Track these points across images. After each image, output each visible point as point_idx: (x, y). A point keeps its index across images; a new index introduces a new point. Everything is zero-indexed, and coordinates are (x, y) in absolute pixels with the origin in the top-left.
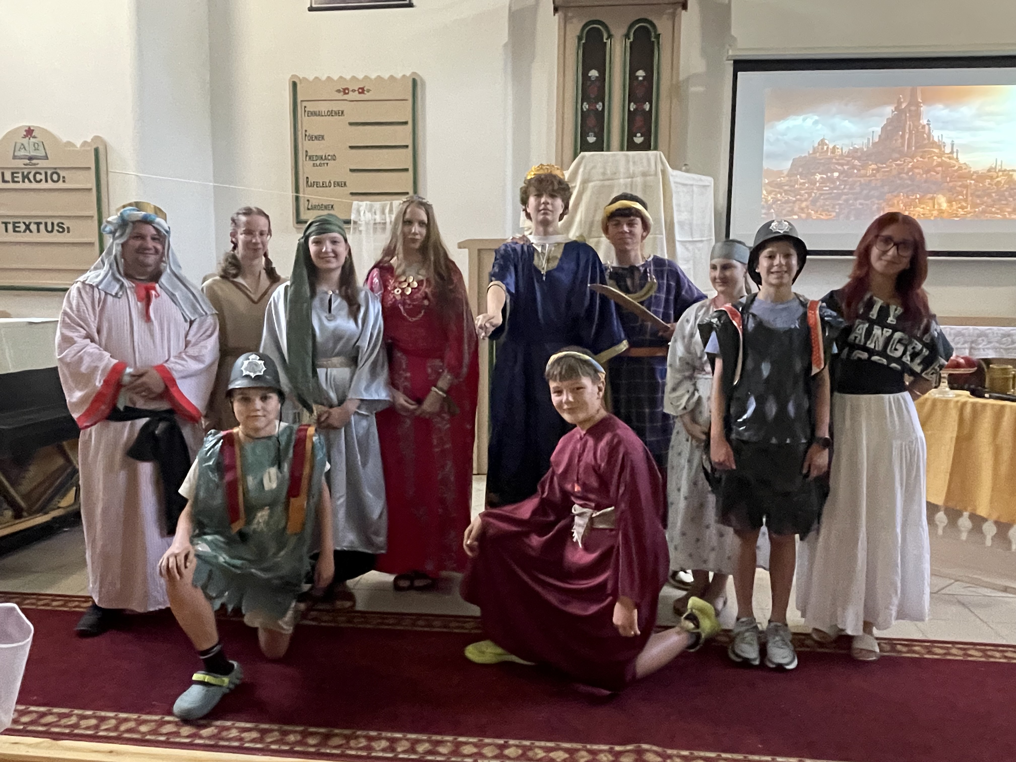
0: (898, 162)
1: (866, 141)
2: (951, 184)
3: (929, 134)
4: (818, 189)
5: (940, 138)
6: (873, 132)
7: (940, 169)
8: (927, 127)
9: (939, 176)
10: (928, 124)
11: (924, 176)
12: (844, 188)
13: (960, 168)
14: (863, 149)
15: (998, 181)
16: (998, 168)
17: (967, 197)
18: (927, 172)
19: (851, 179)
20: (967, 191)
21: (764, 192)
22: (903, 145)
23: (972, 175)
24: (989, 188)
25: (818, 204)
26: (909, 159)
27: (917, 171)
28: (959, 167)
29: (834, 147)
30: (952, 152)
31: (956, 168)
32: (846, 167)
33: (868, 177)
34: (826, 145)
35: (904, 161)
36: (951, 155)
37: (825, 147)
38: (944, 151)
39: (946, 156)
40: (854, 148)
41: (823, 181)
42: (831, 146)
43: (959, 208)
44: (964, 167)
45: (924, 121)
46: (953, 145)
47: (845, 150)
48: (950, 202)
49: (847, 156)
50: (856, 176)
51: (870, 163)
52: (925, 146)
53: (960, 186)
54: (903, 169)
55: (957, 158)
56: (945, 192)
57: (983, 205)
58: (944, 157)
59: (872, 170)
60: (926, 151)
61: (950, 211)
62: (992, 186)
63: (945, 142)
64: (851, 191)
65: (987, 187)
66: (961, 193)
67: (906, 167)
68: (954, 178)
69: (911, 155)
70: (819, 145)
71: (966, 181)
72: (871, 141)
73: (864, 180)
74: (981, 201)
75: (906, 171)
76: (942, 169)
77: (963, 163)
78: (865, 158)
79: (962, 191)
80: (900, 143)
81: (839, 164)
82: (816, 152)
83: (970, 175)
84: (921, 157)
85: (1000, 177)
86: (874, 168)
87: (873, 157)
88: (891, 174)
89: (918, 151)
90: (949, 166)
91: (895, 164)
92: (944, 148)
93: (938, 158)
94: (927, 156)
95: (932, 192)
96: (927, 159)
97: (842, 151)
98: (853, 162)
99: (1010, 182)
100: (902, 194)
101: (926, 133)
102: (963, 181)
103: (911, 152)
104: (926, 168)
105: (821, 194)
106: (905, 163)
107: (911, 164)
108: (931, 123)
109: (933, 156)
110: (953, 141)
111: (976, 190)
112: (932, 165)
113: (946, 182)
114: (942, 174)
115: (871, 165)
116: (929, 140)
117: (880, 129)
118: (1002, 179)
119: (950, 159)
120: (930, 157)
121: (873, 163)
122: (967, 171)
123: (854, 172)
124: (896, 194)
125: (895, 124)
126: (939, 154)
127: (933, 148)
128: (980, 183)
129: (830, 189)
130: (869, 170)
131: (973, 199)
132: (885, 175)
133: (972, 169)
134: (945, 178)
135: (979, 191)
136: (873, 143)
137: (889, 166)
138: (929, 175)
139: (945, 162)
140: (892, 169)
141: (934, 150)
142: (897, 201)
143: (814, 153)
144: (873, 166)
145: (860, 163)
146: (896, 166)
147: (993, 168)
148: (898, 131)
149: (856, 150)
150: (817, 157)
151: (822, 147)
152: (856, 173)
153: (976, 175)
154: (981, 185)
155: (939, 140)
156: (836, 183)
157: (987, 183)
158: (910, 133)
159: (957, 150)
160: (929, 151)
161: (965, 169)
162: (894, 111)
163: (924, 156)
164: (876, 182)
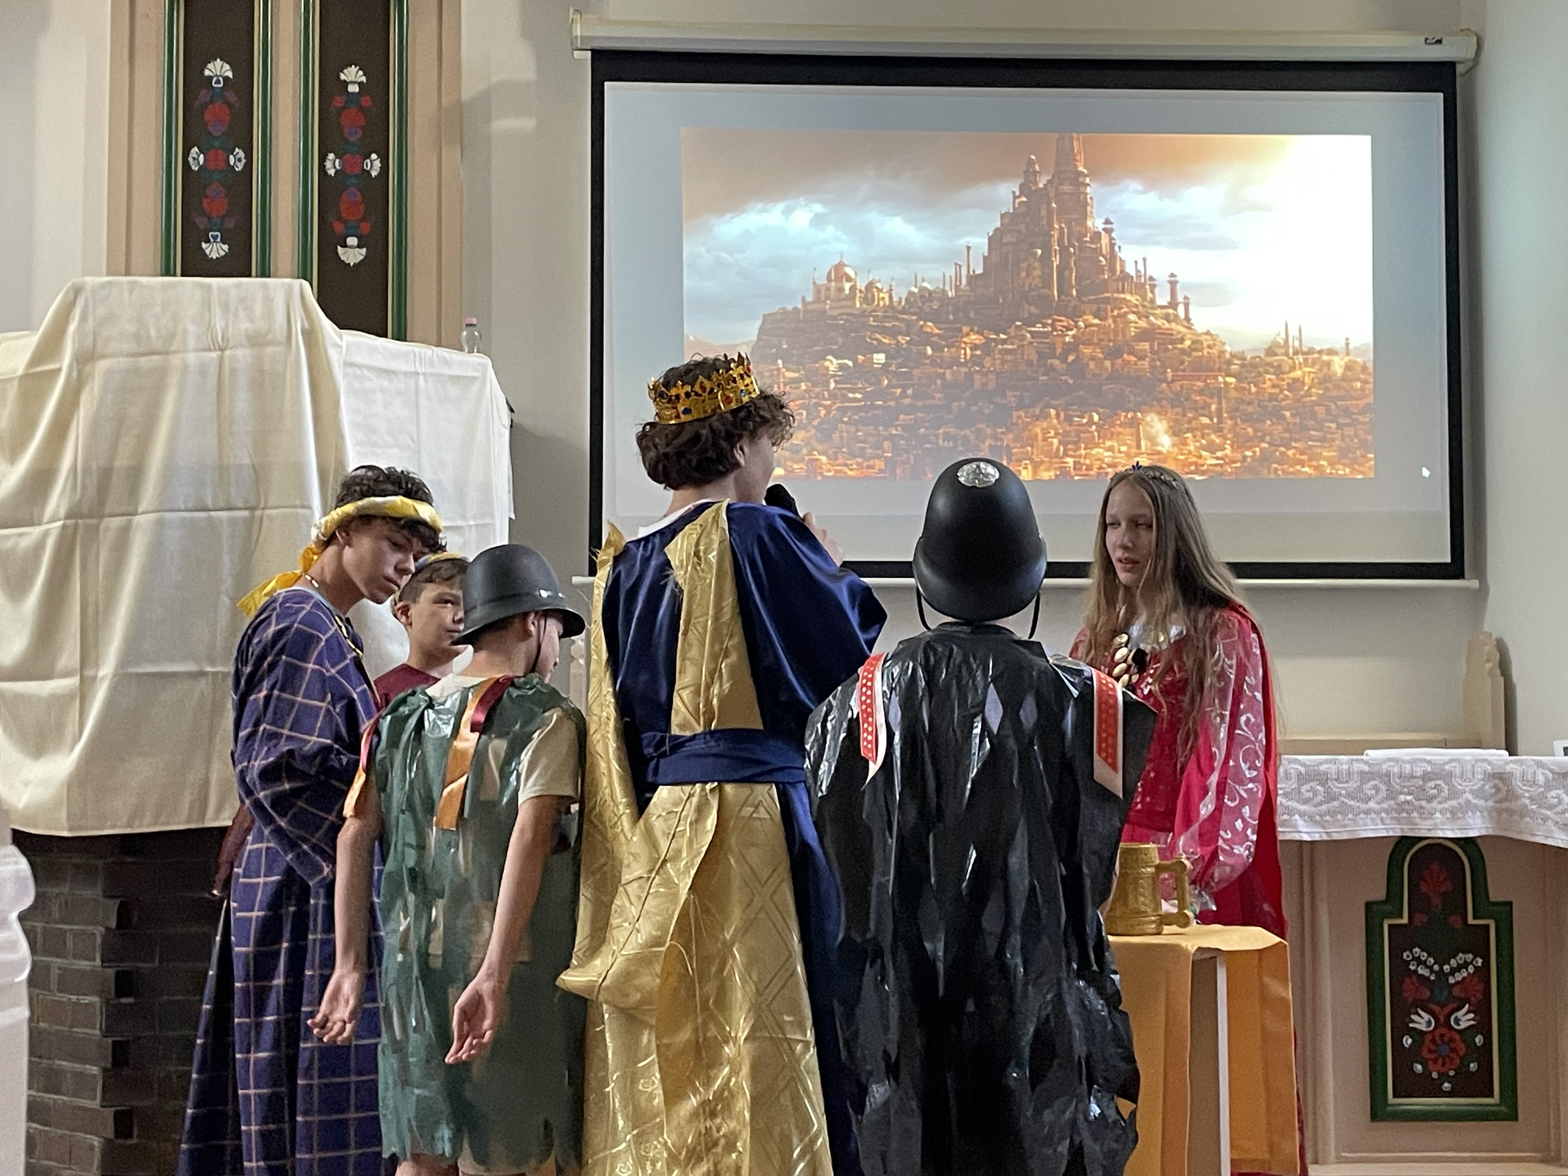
0: (1039, 328)
1: (951, 272)
2: (1177, 386)
3: (1112, 257)
4: (832, 396)
5: (1141, 267)
6: (968, 248)
7: (1146, 346)
8: (1105, 238)
9: (1145, 364)
10: (1108, 231)
11: (1108, 363)
12: (903, 395)
13: (1197, 344)
14: (944, 291)
15: (1295, 380)
16: (1294, 344)
17: (1220, 421)
18: (1114, 353)
19: (916, 372)
20: (1220, 403)
22: (1048, 285)
23: (1229, 363)
24: (1272, 397)
25: (836, 436)
26: (1065, 322)
27: (1087, 351)
28: (1193, 343)
29: (870, 286)
30: (1173, 304)
31: (1188, 343)
32: (903, 340)
33: (964, 365)
34: (849, 279)
35: (1053, 325)
36: (1171, 311)
37: (847, 286)
38: (1153, 301)
39: (1158, 311)
40: (922, 289)
41: (846, 376)
42: (861, 285)
43: (1203, 448)
44: (1206, 341)
45: (1096, 223)
46: (1173, 284)
47: (900, 294)
48: (1176, 431)
49: (903, 312)
50: (933, 363)
51: (965, 329)
52: (1104, 286)
53: (1201, 392)
54: (1052, 346)
55: (1187, 318)
56: (1162, 407)
57: (1262, 440)
58: (1154, 315)
59: (971, 349)
60: (1107, 301)
61: (1181, 457)
62: (1281, 392)
63: (1155, 277)
64: (920, 404)
65: (1270, 394)
66: (1203, 408)
67: (1059, 339)
68: (1184, 370)
69: (1070, 309)
70: (829, 279)
71: (1216, 378)
72: (964, 272)
73: (953, 373)
74: (1256, 431)
75: (1059, 351)
76: (1152, 347)
77: (1205, 331)
78: (951, 317)
79: (1207, 406)
80: (1040, 277)
81: (884, 331)
82: (823, 298)
83: (1225, 363)
84: (1095, 317)
85: (1300, 368)
86: (977, 342)
87: (972, 315)
88: (1022, 358)
89: (1086, 299)
90: (1169, 338)
91: (1030, 332)
92: (1152, 292)
93: (1139, 318)
94: (1109, 314)
95: (1130, 406)
96: (1110, 321)
97: (891, 298)
98: (922, 326)
99: (1325, 379)
100: (1053, 412)
101: (1104, 252)
102: (1207, 377)
103: (1069, 301)
104: (1111, 344)
105: (843, 411)
106: (1054, 329)
107: (1070, 333)
108: (1114, 226)
109: (1126, 313)
110: (1172, 275)
111: (1243, 401)
112: (1124, 336)
113: (1165, 380)
114: (1153, 360)
115: (968, 334)
116: (1112, 270)
117: (986, 241)
118: (1304, 372)
119: (1169, 321)
120: (1119, 316)
121: (972, 330)
122: (1214, 351)
123: (925, 353)
124: (1037, 411)
125: (1023, 227)
126: (1140, 308)
127: (1123, 292)
128: (1249, 383)
129: (866, 396)
130: (965, 349)
131: (1236, 424)
132: (1007, 361)
133: (1228, 348)
134: (1161, 370)
135: (1249, 404)
136: (970, 278)
137: (1015, 337)
138: (1119, 361)
139: (1159, 328)
140: (1023, 346)
141: (1128, 297)
142: (1042, 429)
143: (817, 300)
144: (974, 337)
145: (940, 329)
146: (1033, 337)
147: (1278, 345)
148: (1033, 246)
149: (927, 295)
150: (825, 312)
151: (839, 285)
152: (931, 356)
153: (1239, 362)
154: (1253, 389)
155: (1137, 271)
156: (880, 382)
157: (1269, 383)
158: (1064, 250)
159: (1186, 298)
160: (1116, 299)
161: (1209, 347)
162: (1017, 194)
163: (1102, 314)
164: (984, 380)
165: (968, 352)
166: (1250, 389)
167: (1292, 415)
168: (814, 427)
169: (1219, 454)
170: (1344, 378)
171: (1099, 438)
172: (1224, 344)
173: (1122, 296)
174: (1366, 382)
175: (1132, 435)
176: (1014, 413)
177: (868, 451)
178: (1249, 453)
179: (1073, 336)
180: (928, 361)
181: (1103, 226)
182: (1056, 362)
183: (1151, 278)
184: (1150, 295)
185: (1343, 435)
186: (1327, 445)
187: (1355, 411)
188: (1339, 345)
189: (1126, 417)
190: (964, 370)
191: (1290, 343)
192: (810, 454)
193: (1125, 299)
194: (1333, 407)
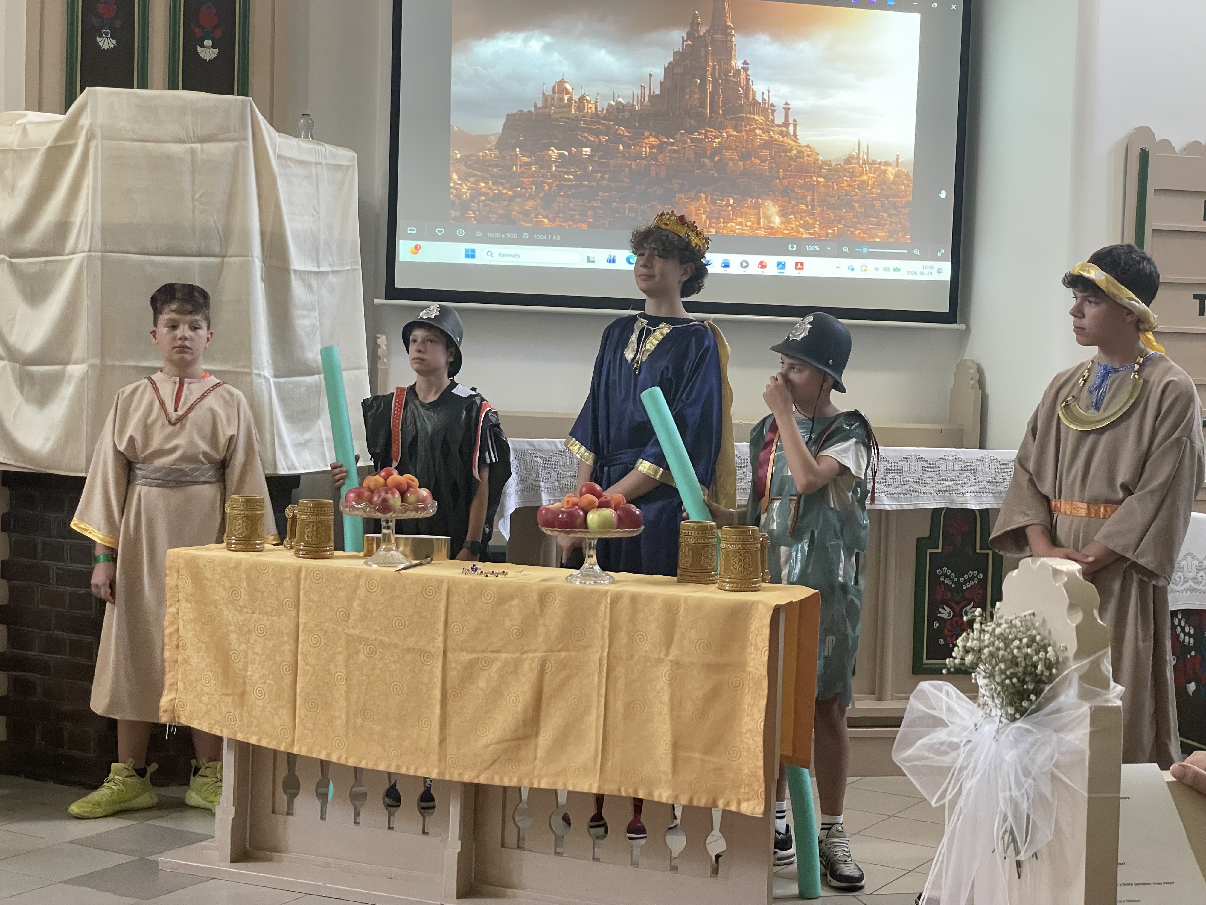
0: (696, 136)
1: (638, 92)
2: (786, 182)
3: (747, 88)
4: (553, 176)
5: (766, 97)
6: (651, 75)
7: (766, 152)
8: (743, 76)
9: (766, 165)
10: (746, 69)
11: (741, 163)
12: (602, 178)
13: (801, 153)
14: (633, 105)
15: (863, 182)
16: (863, 157)
17: (813, 209)
18: (745, 157)
19: (612, 162)
21: (455, 177)
22: (703, 105)
23: (821, 168)
24: (847, 193)
25: (555, 205)
26: (713, 132)
27: (728, 154)
28: (798, 152)
29: (582, 98)
30: (786, 124)
31: (795, 152)
32: (604, 139)
33: (645, 159)
34: (567, 92)
35: (706, 134)
36: (784, 129)
37: (566, 97)
38: (773, 121)
39: (776, 129)
40: (618, 103)
41: (563, 161)
42: (576, 97)
43: (801, 226)
44: (806, 152)
45: (737, 63)
46: (787, 110)
47: (603, 105)
48: (783, 214)
49: (605, 118)
50: (623, 157)
51: (646, 134)
52: (741, 108)
53: (801, 187)
54: (705, 150)
55: (795, 135)
56: (776, 196)
57: (839, 222)
58: (773, 131)
59: (650, 148)
60: (742, 119)
61: (786, 232)
62: (853, 189)
63: (775, 104)
64: (613, 185)
65: (846, 191)
66: (802, 199)
67: (709, 144)
68: (791, 171)
69: (717, 124)
70: (554, 91)
71: (811, 177)
72: (647, 92)
73: (637, 165)
74: (835, 216)
75: (709, 152)
76: (771, 154)
77: (806, 144)
78: (637, 124)
79: (804, 197)
80: (698, 99)
81: (591, 132)
82: (549, 105)
83: (818, 167)
84: (735, 129)
85: (866, 174)
86: (654, 143)
87: (651, 123)
88: (684, 157)
89: (728, 117)
90: (782, 148)
91: (691, 138)
92: (773, 115)
93: (763, 133)
94: (744, 129)
95: (755, 194)
96: (744, 133)
97: (596, 108)
98: (617, 130)
99: (882, 182)
100: (703, 195)
101: (742, 85)
102: (806, 177)
103: (718, 118)
104: (744, 150)
105: (560, 187)
106: (706, 137)
107: (717, 140)
108: (749, 66)
109: (755, 129)
110: (787, 104)
111: (828, 194)
112: (753, 145)
113: (778, 178)
114: (771, 163)
115: (648, 138)
116: (747, 97)
117: (663, 71)
118: (869, 177)
119: (783, 137)
120: (750, 130)
121: (651, 135)
122: (811, 159)
123: (619, 149)
124: (693, 195)
125: (688, 62)
126: (764, 126)
127: (754, 114)
128: (833, 183)
129: (576, 176)
130: (645, 148)
131: (823, 211)
132: (674, 158)
133: (821, 158)
134: (775, 170)
135: (832, 197)
136: (650, 96)
137: (681, 141)
138: (749, 162)
139: (776, 140)
140: (685, 148)
141: (757, 118)
142: (695, 207)
143: (545, 106)
144: (653, 140)
145: (629, 133)
146: (692, 142)
147: (853, 158)
148: (695, 77)
149: (621, 107)
150: (550, 115)
151: (560, 96)
152: (622, 151)
153: (827, 168)
154: (836, 187)
155: (764, 100)
156: (586, 168)
157: (845, 183)
158: (715, 82)
159: (794, 120)
160: (748, 118)
161: (808, 156)
162: (685, 38)
163: (739, 128)
164: (658, 171)
165: (648, 150)
166: (833, 186)
167: (860, 206)
168: (541, 198)
169: (812, 231)
170: (894, 182)
171: (733, 216)
172: (818, 154)
173: (752, 116)
174: (908, 186)
175: (755, 215)
176: (677, 195)
177: (577, 217)
178: (830, 231)
179: (719, 143)
180: (620, 155)
181: (742, 66)
182: (706, 160)
183: (772, 105)
184: (771, 117)
185: (891, 222)
186: (881, 228)
187: (900, 206)
188: (892, 159)
189: (751, 201)
190: (645, 162)
191: (861, 156)
192: (536, 217)
193: (754, 119)
194: (886, 202)
